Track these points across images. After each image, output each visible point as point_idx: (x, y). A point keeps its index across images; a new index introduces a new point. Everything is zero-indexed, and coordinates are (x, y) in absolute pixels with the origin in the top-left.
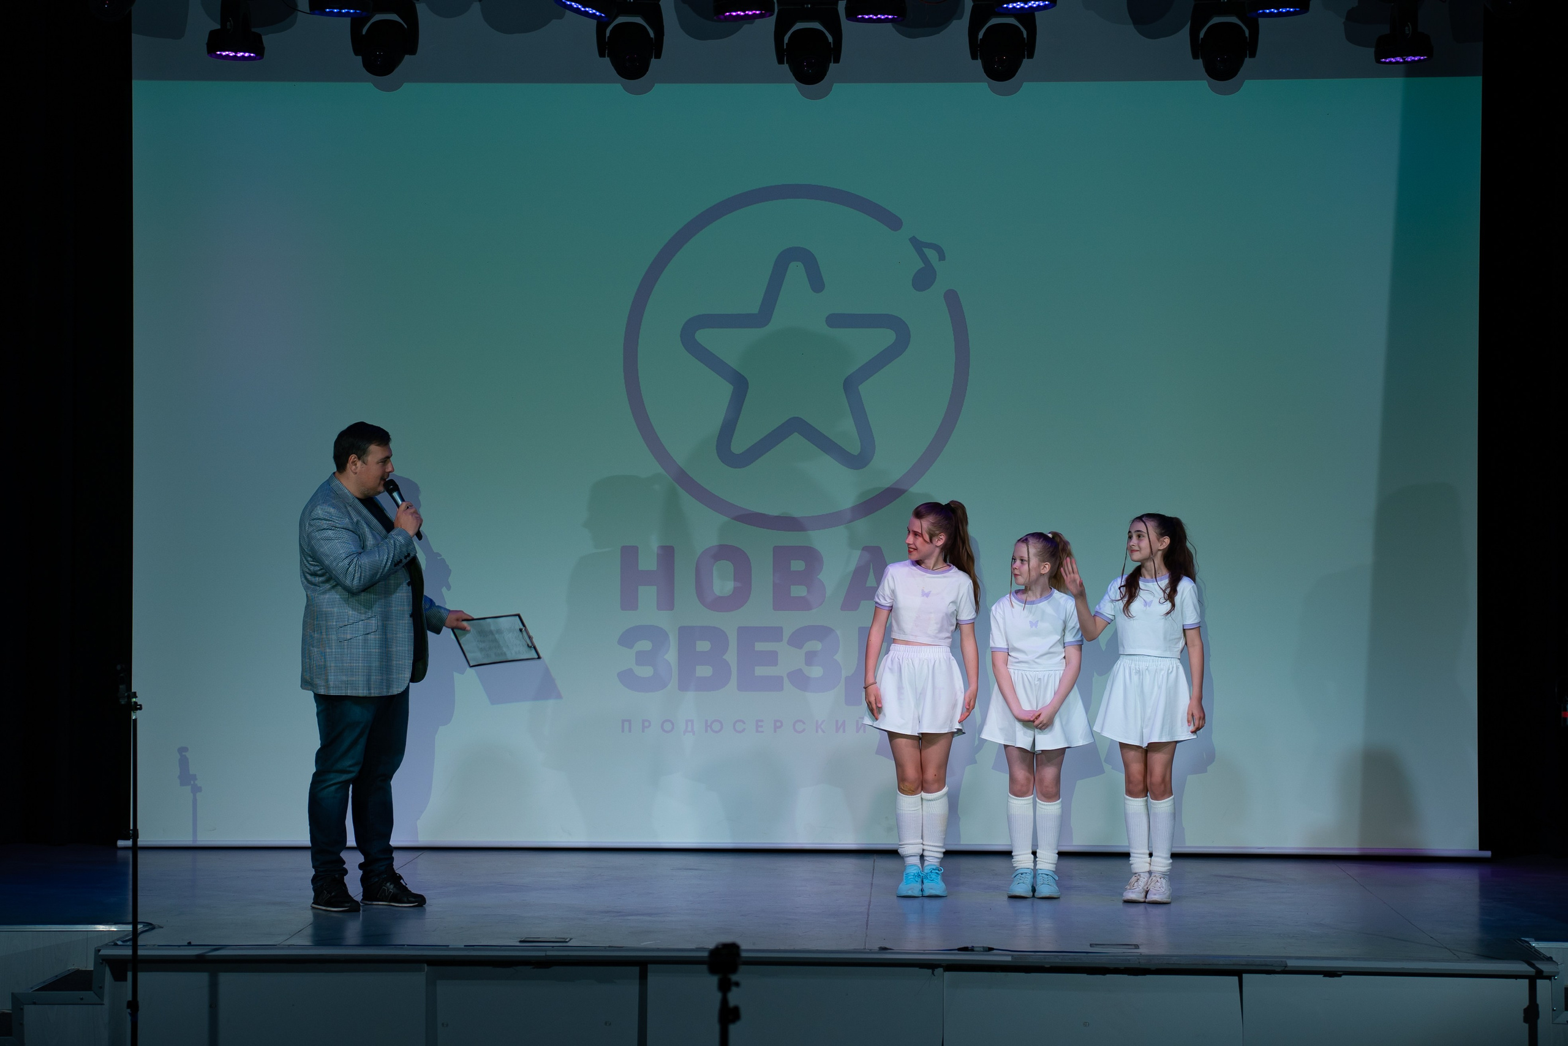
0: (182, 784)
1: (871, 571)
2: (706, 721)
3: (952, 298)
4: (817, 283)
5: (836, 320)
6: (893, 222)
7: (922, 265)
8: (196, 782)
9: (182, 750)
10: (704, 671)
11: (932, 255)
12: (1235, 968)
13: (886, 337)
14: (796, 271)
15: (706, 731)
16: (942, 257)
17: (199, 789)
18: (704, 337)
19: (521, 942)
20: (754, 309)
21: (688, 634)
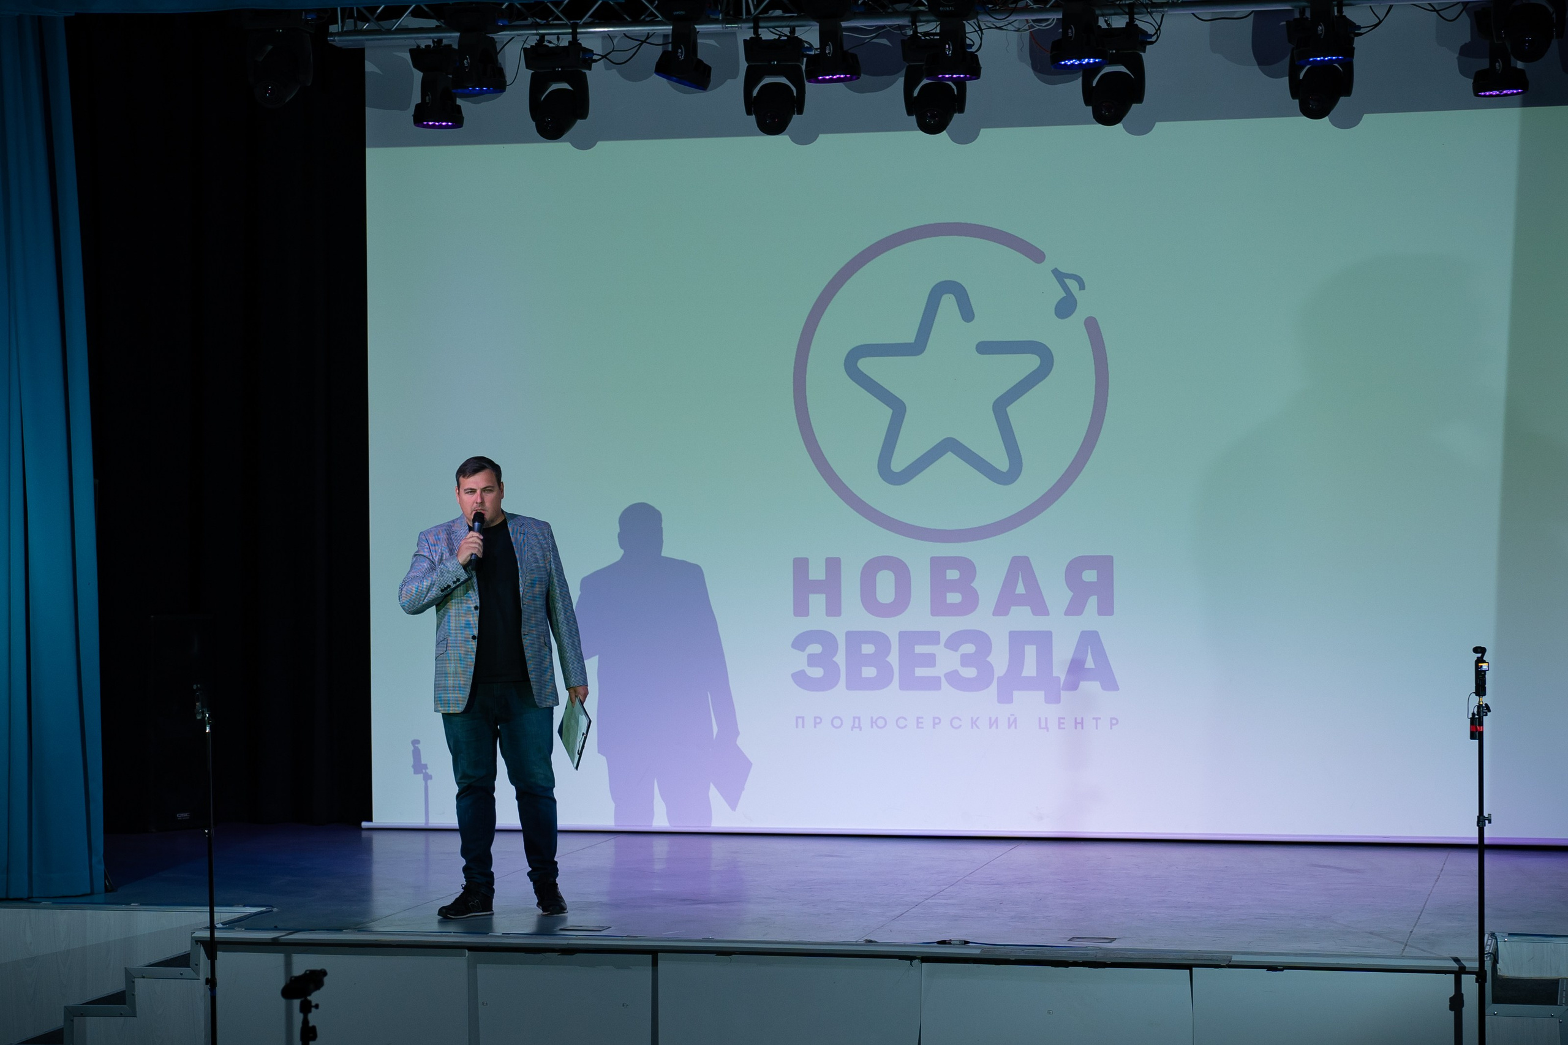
0: (416, 772)
1: (1020, 579)
2: (872, 718)
3: (1091, 325)
4: (967, 314)
5: (985, 348)
6: (1036, 255)
7: (1063, 294)
8: (427, 771)
9: (415, 742)
10: (869, 672)
11: (1072, 285)
13: (1030, 362)
14: (948, 302)
15: (872, 727)
16: (1082, 287)
17: (430, 777)
18: (866, 365)
20: (910, 338)
21: (855, 638)
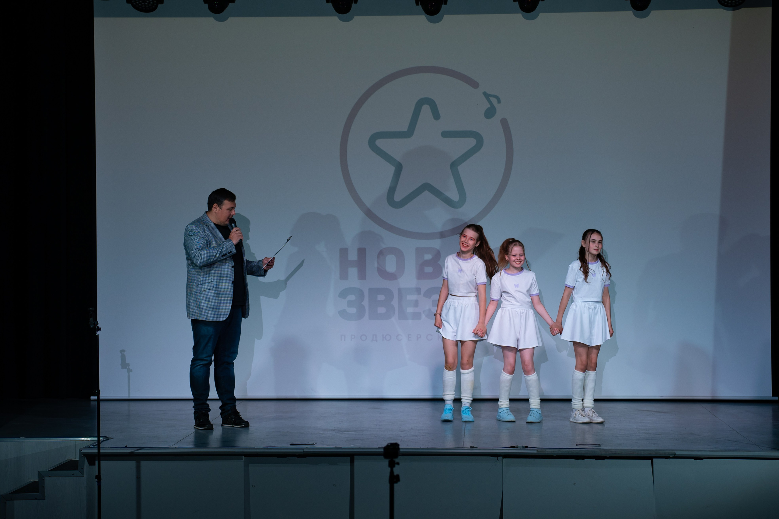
0: (123, 368)
2: (383, 335)
3: (504, 123)
4: (436, 115)
5: (446, 134)
6: (474, 84)
7: (488, 106)
8: (129, 367)
9: (122, 351)
10: (381, 310)
11: (494, 101)
12: (648, 456)
13: (471, 142)
14: (426, 110)
15: (383, 340)
16: (499, 102)
17: (131, 371)
18: (380, 143)
19: (291, 445)
20: (405, 129)
21: (373, 292)
